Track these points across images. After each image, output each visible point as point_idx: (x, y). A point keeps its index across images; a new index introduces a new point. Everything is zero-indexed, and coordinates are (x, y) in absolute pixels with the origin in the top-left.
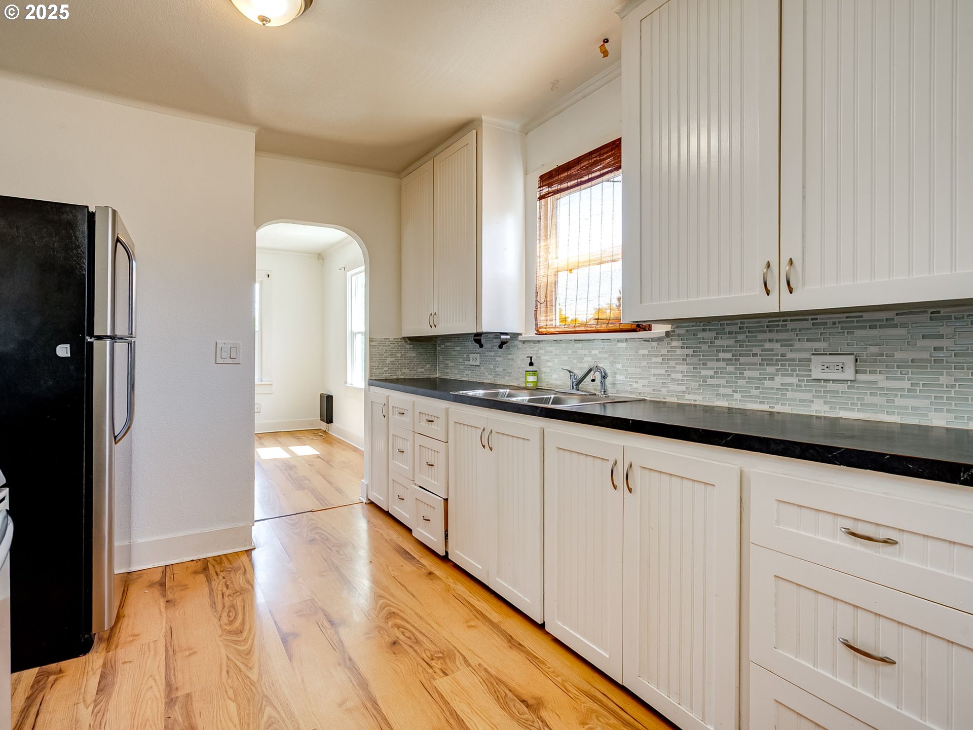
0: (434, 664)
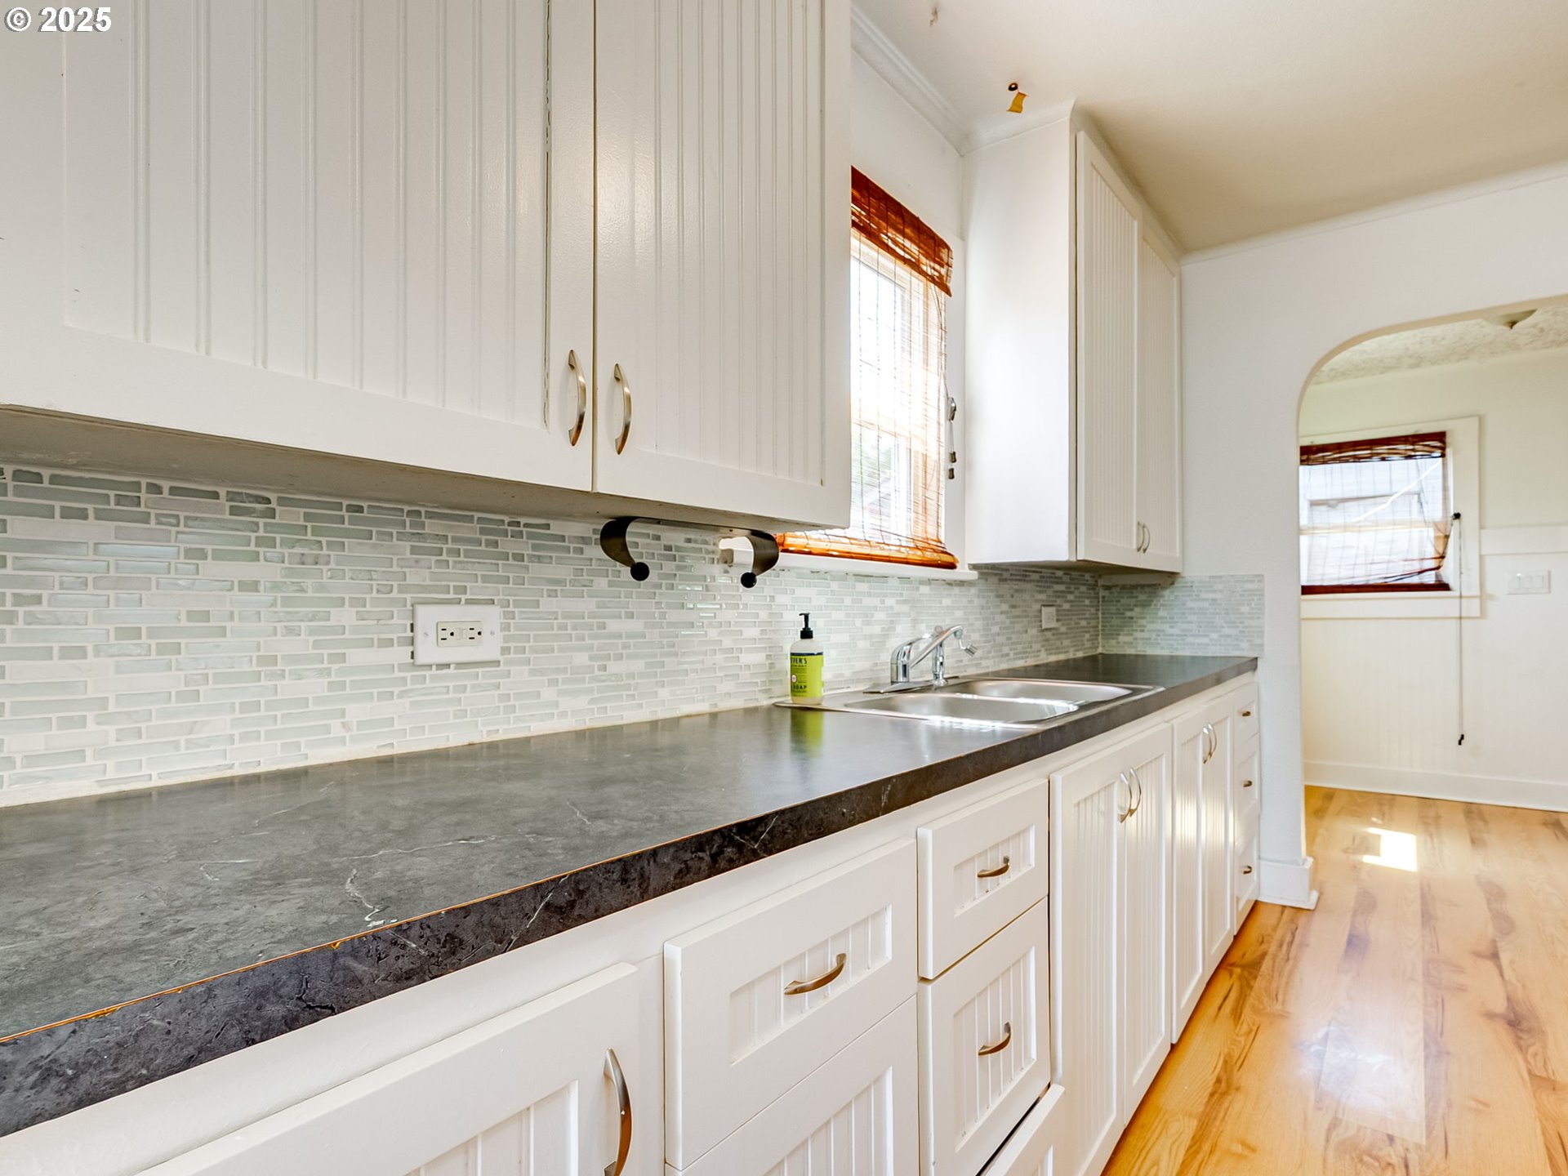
0: (1395, 1158)
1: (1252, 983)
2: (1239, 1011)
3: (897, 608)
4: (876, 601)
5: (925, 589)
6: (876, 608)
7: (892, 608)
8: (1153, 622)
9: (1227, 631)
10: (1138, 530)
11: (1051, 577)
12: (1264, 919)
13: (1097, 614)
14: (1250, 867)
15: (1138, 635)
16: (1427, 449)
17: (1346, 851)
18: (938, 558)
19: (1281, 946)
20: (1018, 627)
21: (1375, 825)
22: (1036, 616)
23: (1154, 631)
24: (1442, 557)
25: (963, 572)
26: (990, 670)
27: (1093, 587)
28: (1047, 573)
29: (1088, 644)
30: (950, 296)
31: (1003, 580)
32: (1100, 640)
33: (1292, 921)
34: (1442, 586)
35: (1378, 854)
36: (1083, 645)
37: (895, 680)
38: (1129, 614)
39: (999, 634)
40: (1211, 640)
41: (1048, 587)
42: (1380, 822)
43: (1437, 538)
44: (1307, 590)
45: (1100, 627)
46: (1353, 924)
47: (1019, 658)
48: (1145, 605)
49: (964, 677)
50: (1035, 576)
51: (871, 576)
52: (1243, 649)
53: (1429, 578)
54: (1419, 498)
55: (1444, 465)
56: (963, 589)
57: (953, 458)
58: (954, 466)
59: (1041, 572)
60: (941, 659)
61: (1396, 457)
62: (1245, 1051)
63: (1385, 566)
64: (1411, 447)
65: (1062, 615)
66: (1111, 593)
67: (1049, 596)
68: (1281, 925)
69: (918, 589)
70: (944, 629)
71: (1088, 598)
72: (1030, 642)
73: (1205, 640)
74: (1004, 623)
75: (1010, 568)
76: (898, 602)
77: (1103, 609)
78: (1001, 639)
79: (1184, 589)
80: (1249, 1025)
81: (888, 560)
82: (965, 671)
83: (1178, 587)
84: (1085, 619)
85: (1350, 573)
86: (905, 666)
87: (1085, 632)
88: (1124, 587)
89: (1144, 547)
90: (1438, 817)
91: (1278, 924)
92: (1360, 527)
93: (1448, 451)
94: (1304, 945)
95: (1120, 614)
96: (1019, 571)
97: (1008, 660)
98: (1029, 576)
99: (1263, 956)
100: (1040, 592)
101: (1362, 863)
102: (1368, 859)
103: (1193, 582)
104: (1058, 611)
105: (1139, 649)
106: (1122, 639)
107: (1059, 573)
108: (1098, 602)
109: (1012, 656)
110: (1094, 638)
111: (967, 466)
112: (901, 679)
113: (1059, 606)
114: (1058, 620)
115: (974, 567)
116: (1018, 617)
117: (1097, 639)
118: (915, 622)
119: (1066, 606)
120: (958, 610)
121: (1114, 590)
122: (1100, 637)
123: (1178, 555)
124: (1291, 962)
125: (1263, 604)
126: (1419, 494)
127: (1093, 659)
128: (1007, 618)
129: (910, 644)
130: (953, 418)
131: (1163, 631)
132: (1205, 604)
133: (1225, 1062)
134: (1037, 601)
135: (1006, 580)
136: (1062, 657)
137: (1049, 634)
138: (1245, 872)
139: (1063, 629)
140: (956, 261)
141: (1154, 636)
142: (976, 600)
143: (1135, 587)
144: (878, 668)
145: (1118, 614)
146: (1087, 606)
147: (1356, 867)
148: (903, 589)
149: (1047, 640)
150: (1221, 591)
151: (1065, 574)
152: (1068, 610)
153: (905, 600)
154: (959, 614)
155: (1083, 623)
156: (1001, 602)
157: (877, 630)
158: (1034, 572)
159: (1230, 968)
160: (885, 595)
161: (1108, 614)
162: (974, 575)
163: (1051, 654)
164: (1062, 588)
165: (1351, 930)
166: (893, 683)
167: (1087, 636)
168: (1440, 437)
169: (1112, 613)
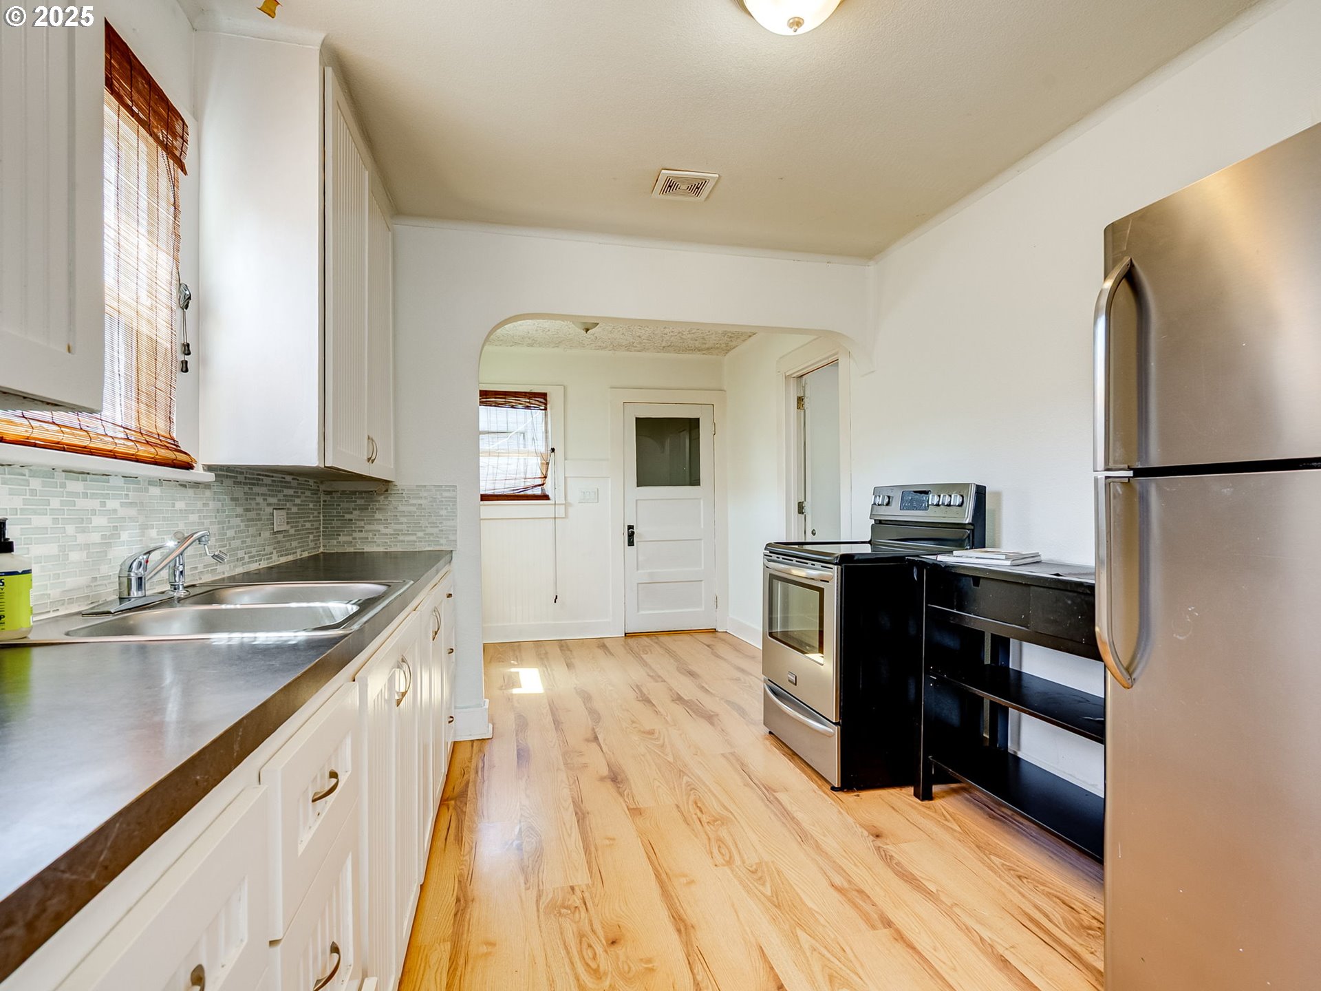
0: (578, 902)
1: (464, 810)
2: (460, 835)
3: (122, 512)
4: (94, 504)
5: (156, 491)
6: (94, 512)
7: (115, 511)
8: (370, 524)
9: (429, 530)
10: (368, 442)
11: (281, 482)
12: (463, 754)
13: (319, 517)
14: (452, 717)
15: (357, 535)
16: (537, 403)
17: (501, 688)
18: (174, 457)
19: (477, 772)
20: (252, 530)
21: (514, 666)
22: (268, 520)
23: (370, 531)
24: (545, 477)
25: (198, 474)
26: (226, 575)
27: (316, 492)
28: (279, 477)
29: (312, 545)
30: (185, 173)
31: (237, 483)
32: (321, 540)
33: (480, 750)
34: (545, 497)
35: (520, 687)
36: (308, 545)
37: (125, 595)
38: (347, 516)
39: (234, 538)
40: (418, 538)
41: (279, 491)
42: (516, 663)
43: (542, 463)
44: (485, 498)
45: (322, 529)
46: (518, 741)
47: (253, 562)
48: (363, 508)
49: (202, 585)
50: (267, 481)
51: (88, 474)
52: (442, 545)
53: (538, 491)
54: (524, 436)
55: (546, 415)
56: (198, 491)
57: (186, 349)
58: (187, 358)
59: (273, 477)
60: (181, 568)
61: (520, 406)
62: (472, 865)
63: (513, 481)
64: (528, 401)
65: (291, 518)
66: (331, 498)
67: (279, 500)
68: (473, 755)
69: (147, 490)
70: (186, 535)
71: (312, 502)
72: (264, 545)
73: (413, 538)
74: (238, 526)
75: (244, 471)
76: (122, 504)
77: (324, 512)
78: (237, 543)
79: (395, 495)
80: (469, 844)
81: (113, 455)
82: (200, 579)
83: (391, 494)
84: (310, 521)
85: (491, 487)
86: (140, 579)
87: (310, 533)
88: (343, 492)
89: (373, 458)
90: (546, 653)
91: (472, 756)
92: (499, 453)
93: (548, 406)
94: (492, 767)
95: (340, 517)
96: (253, 474)
97: (244, 564)
98: (262, 480)
99: (468, 783)
100: (273, 496)
101: (512, 695)
102: (515, 691)
103: (404, 490)
104: (288, 514)
105: (358, 547)
106: (342, 539)
107: (288, 478)
108: (320, 506)
109: (247, 559)
110: (316, 539)
111: (203, 361)
112: (135, 593)
113: (288, 509)
114: (288, 523)
115: (210, 468)
116: (252, 520)
117: (319, 540)
118: (144, 527)
119: (294, 509)
120: (192, 513)
121: (334, 495)
122: (322, 537)
123: (392, 467)
124: (486, 783)
125: (456, 509)
126: (524, 434)
127: (315, 558)
128: (242, 521)
129: (149, 553)
130: (187, 307)
131: (379, 531)
132: (413, 509)
133: (459, 881)
134: (269, 505)
135: (240, 483)
136: (291, 558)
137: (280, 537)
138: (450, 722)
139: (292, 531)
140: (191, 138)
141: (371, 535)
142: (211, 503)
143: (354, 493)
144: (98, 583)
145: (338, 516)
146: (311, 509)
147: (510, 699)
148: (128, 490)
149: (278, 542)
150: (425, 498)
151: (293, 479)
152: (296, 513)
153: (131, 503)
154: (193, 518)
155: (308, 525)
156: (236, 506)
157: (96, 537)
158: (266, 476)
159: (446, 802)
160: (107, 496)
161: (329, 516)
162: (210, 477)
163: (282, 556)
164: (291, 492)
165: (517, 746)
166: (121, 599)
167: (311, 537)
168: (544, 396)
169: (332, 516)
